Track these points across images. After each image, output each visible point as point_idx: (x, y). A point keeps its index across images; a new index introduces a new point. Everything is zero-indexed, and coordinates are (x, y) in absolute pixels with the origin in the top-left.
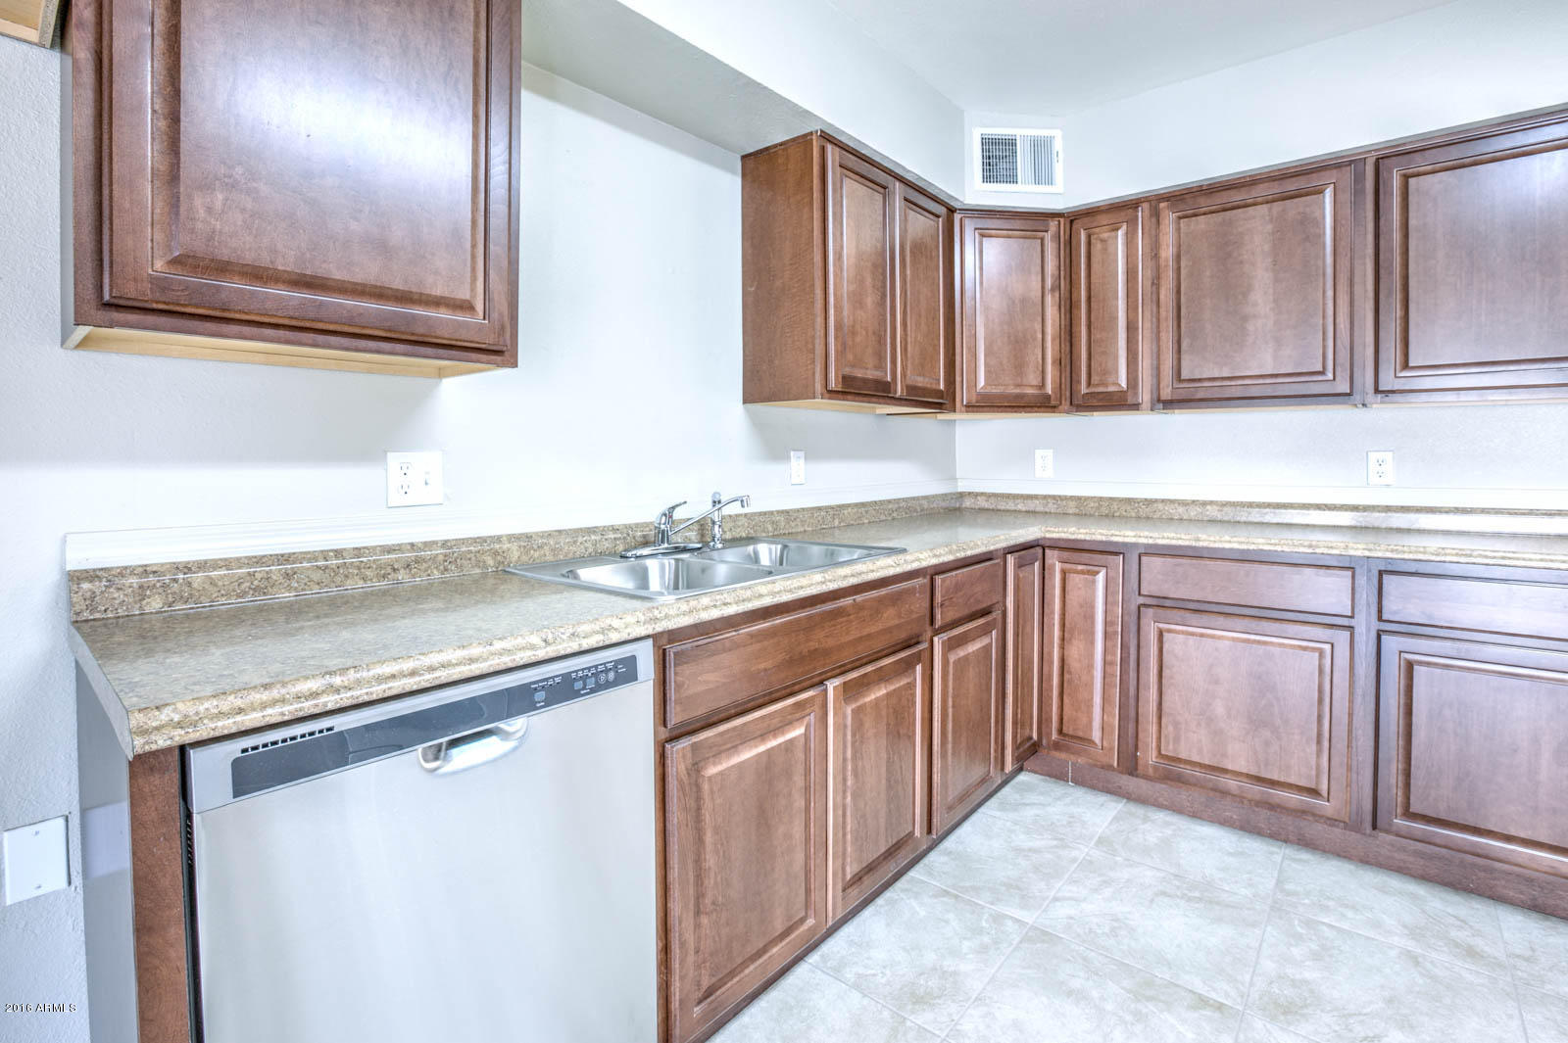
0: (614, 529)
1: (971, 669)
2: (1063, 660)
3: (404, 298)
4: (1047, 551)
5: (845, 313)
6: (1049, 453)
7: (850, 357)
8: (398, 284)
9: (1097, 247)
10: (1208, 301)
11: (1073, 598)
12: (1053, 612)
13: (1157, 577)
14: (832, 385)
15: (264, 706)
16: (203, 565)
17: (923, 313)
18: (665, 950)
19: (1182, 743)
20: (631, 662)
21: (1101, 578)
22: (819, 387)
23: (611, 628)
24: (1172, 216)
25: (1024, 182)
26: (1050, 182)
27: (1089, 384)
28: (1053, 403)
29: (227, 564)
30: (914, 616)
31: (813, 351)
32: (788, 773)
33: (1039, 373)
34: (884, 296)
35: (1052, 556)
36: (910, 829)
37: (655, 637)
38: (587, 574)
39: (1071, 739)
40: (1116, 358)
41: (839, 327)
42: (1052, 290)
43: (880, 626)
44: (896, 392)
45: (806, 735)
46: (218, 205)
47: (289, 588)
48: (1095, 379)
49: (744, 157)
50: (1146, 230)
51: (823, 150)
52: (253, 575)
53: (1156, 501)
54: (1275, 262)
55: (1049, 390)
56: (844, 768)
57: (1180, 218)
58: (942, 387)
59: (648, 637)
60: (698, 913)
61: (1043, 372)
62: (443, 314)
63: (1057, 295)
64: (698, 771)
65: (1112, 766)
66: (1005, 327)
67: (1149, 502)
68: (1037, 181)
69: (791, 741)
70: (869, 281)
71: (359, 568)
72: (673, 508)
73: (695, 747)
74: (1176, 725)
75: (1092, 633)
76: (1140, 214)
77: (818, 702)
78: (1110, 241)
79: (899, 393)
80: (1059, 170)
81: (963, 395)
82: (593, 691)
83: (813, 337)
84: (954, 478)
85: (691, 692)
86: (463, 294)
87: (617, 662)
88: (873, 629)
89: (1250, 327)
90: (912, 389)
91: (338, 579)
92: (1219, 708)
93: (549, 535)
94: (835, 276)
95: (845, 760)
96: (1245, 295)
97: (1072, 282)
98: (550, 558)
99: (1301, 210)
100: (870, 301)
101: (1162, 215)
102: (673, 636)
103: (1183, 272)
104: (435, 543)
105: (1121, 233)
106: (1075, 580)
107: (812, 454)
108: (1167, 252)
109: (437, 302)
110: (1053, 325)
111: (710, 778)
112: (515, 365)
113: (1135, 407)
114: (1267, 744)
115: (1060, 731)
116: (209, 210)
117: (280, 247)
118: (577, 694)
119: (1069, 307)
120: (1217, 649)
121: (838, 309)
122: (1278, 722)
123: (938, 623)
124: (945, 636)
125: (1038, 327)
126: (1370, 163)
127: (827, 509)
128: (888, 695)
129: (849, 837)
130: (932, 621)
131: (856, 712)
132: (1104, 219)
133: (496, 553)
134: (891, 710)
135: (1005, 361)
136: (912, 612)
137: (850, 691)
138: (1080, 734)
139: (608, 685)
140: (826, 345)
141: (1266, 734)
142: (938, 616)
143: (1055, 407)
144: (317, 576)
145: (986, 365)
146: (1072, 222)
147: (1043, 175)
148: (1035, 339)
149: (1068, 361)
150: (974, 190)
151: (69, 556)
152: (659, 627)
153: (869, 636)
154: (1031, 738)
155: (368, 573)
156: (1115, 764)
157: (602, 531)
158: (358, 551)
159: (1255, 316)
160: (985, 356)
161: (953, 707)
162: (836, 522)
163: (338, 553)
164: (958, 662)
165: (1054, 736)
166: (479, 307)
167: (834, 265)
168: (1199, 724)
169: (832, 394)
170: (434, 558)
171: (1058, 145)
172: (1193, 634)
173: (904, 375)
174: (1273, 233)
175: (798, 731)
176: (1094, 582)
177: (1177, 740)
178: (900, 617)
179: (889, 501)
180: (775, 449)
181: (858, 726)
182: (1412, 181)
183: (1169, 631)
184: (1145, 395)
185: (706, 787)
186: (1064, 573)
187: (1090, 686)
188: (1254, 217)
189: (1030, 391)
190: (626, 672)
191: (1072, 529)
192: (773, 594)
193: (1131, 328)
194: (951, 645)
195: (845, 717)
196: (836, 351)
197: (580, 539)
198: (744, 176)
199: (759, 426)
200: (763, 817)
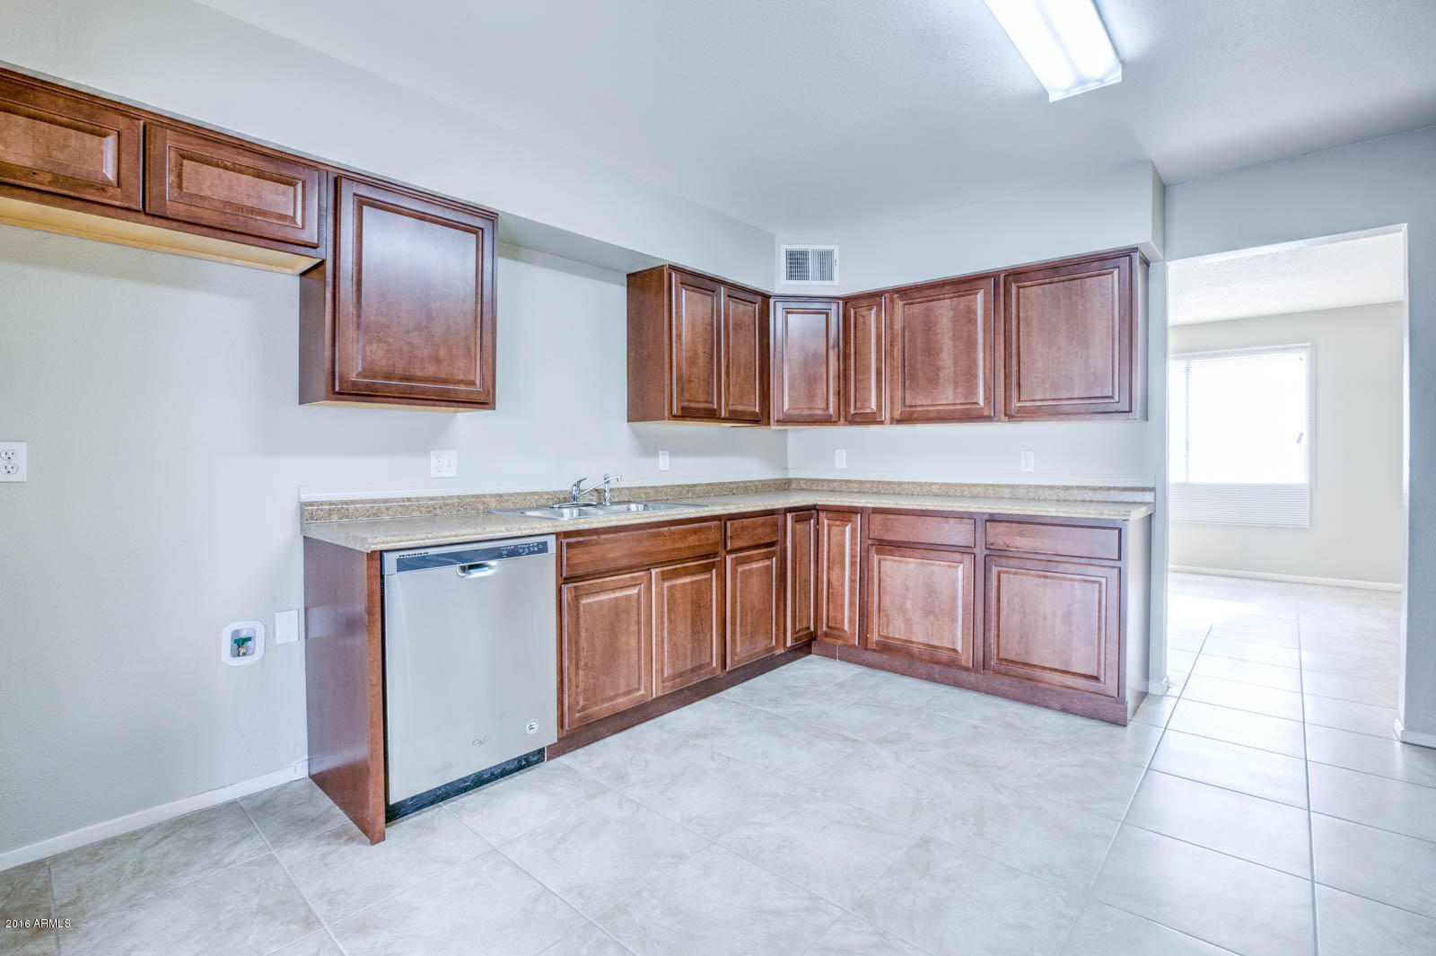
0: (548, 493)
1: (754, 577)
2: (829, 581)
3: (445, 381)
4: (820, 513)
5: (684, 370)
6: (844, 452)
7: (687, 395)
8: (443, 376)
9: (860, 320)
10: (920, 358)
11: (834, 540)
12: (823, 551)
13: (878, 528)
14: (675, 412)
15: (407, 541)
16: (353, 502)
17: (742, 366)
18: (561, 682)
19: (891, 628)
20: (545, 544)
21: (848, 529)
22: (666, 413)
23: (536, 528)
24: (901, 303)
25: (814, 279)
26: (831, 278)
27: (855, 408)
28: (834, 419)
29: (362, 502)
30: (711, 541)
31: (664, 393)
32: (627, 612)
33: (824, 400)
34: (712, 358)
35: (822, 515)
36: (709, 660)
37: (558, 535)
38: (529, 513)
39: (835, 631)
40: (870, 391)
41: (679, 378)
42: (834, 347)
43: (686, 544)
44: (721, 415)
45: (639, 594)
46: (374, 349)
47: (388, 515)
48: (859, 405)
49: (628, 275)
50: (887, 310)
51: (670, 275)
52: (373, 507)
53: (905, 483)
54: (954, 335)
55: (831, 411)
56: (662, 617)
57: (905, 304)
58: (757, 410)
59: (553, 534)
60: (577, 668)
61: (827, 399)
62: (462, 387)
63: (837, 350)
64: (577, 600)
65: (855, 646)
66: (802, 371)
67: (900, 484)
68: (822, 278)
69: (630, 596)
70: (701, 349)
71: (418, 507)
72: (580, 481)
73: (576, 588)
74: (887, 616)
75: (844, 563)
76: (883, 301)
77: (646, 578)
78: (867, 317)
79: (723, 416)
80: (836, 270)
81: (774, 415)
82: (527, 554)
83: (664, 385)
84: (786, 469)
85: (574, 562)
86: (471, 378)
87: (538, 544)
88: (681, 545)
89: (941, 374)
90: (733, 412)
91: (409, 512)
92: (909, 605)
93: (511, 495)
94: (677, 348)
95: (663, 612)
96: (938, 354)
97: (846, 342)
98: (511, 507)
99: (967, 304)
100: (701, 362)
101: (895, 302)
102: (568, 534)
103: (906, 338)
104: (454, 496)
105: (873, 312)
106: (835, 530)
107: (674, 452)
108: (898, 326)
109: (459, 382)
110: (834, 371)
111: (584, 605)
112: (494, 409)
113: (882, 423)
114: (933, 624)
115: (828, 626)
116: (371, 351)
117: (397, 364)
118: (520, 554)
119: (844, 357)
120: (907, 570)
121: (679, 368)
122: (937, 610)
123: (729, 548)
124: (734, 556)
125: (824, 371)
126: (1002, 276)
127: (684, 486)
128: (692, 583)
129: (666, 654)
130: (725, 548)
131: (671, 588)
132: (864, 302)
133: (484, 503)
134: (694, 592)
135: (802, 393)
136: (708, 539)
137: (665, 576)
138: (838, 626)
139: (534, 552)
140: (671, 389)
141: (932, 618)
142: (729, 544)
143: (835, 422)
144: (400, 510)
145: (789, 395)
146: (846, 303)
147: (826, 274)
148: (822, 378)
149: (843, 394)
150: (779, 283)
151: (302, 496)
152: (558, 530)
153: (679, 549)
154: (808, 628)
155: (422, 509)
156: (857, 644)
157: (541, 494)
158: (418, 499)
159: (943, 368)
160: (789, 389)
161: (741, 596)
162: (690, 495)
163: (409, 499)
164: (743, 572)
165: (825, 629)
166: (478, 383)
167: (676, 343)
168: (899, 615)
169: (675, 417)
170: (453, 504)
171: (836, 256)
172: (895, 561)
173: (727, 404)
174: (953, 318)
175: (634, 591)
176: (844, 531)
177: (888, 626)
178: (700, 541)
179: (731, 483)
180: (649, 449)
181: (671, 597)
182: (1021, 290)
183: (884, 560)
184: (886, 415)
185: (581, 608)
186: (829, 526)
187: (843, 595)
188: (942, 307)
189: (819, 412)
190: (542, 548)
191: (833, 499)
192: (618, 520)
193: (879, 373)
194: (738, 562)
195: (662, 589)
196: (677, 394)
197: (528, 498)
198: (628, 286)
199: (639, 436)
200: (613, 630)
